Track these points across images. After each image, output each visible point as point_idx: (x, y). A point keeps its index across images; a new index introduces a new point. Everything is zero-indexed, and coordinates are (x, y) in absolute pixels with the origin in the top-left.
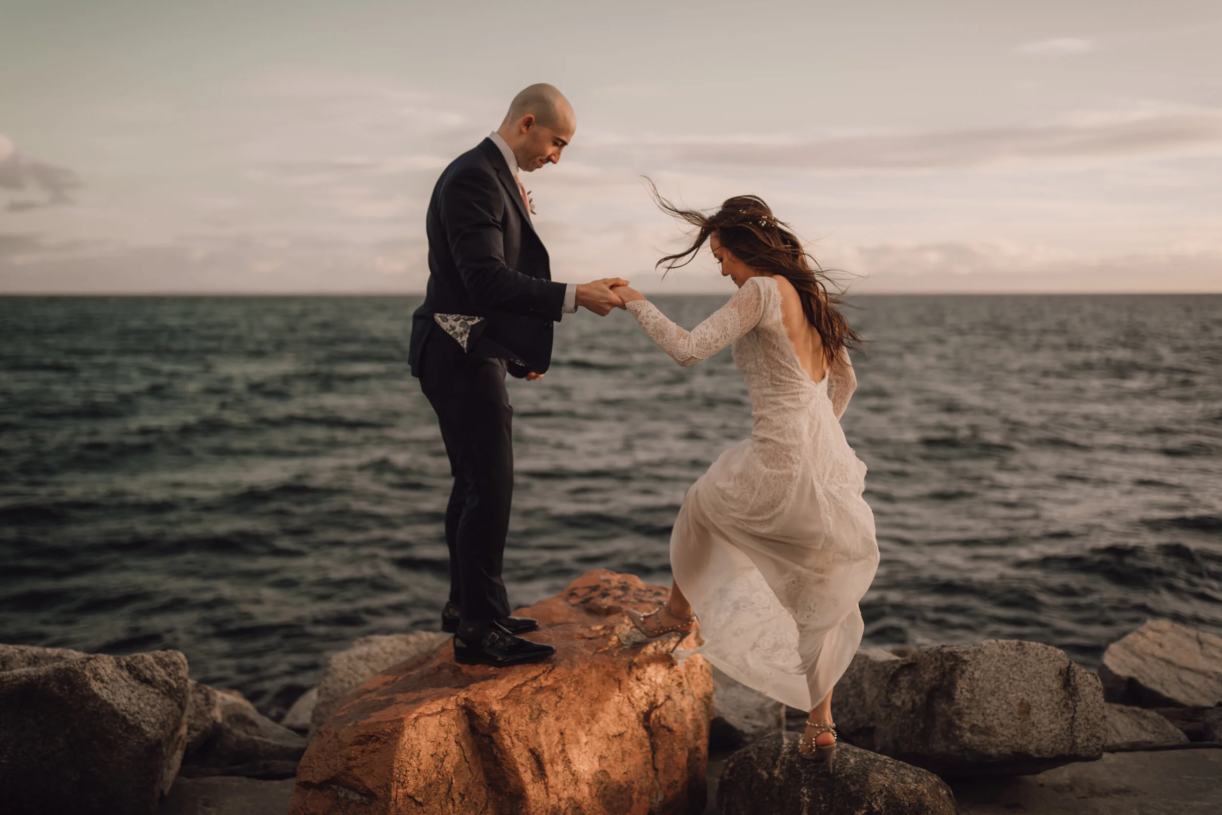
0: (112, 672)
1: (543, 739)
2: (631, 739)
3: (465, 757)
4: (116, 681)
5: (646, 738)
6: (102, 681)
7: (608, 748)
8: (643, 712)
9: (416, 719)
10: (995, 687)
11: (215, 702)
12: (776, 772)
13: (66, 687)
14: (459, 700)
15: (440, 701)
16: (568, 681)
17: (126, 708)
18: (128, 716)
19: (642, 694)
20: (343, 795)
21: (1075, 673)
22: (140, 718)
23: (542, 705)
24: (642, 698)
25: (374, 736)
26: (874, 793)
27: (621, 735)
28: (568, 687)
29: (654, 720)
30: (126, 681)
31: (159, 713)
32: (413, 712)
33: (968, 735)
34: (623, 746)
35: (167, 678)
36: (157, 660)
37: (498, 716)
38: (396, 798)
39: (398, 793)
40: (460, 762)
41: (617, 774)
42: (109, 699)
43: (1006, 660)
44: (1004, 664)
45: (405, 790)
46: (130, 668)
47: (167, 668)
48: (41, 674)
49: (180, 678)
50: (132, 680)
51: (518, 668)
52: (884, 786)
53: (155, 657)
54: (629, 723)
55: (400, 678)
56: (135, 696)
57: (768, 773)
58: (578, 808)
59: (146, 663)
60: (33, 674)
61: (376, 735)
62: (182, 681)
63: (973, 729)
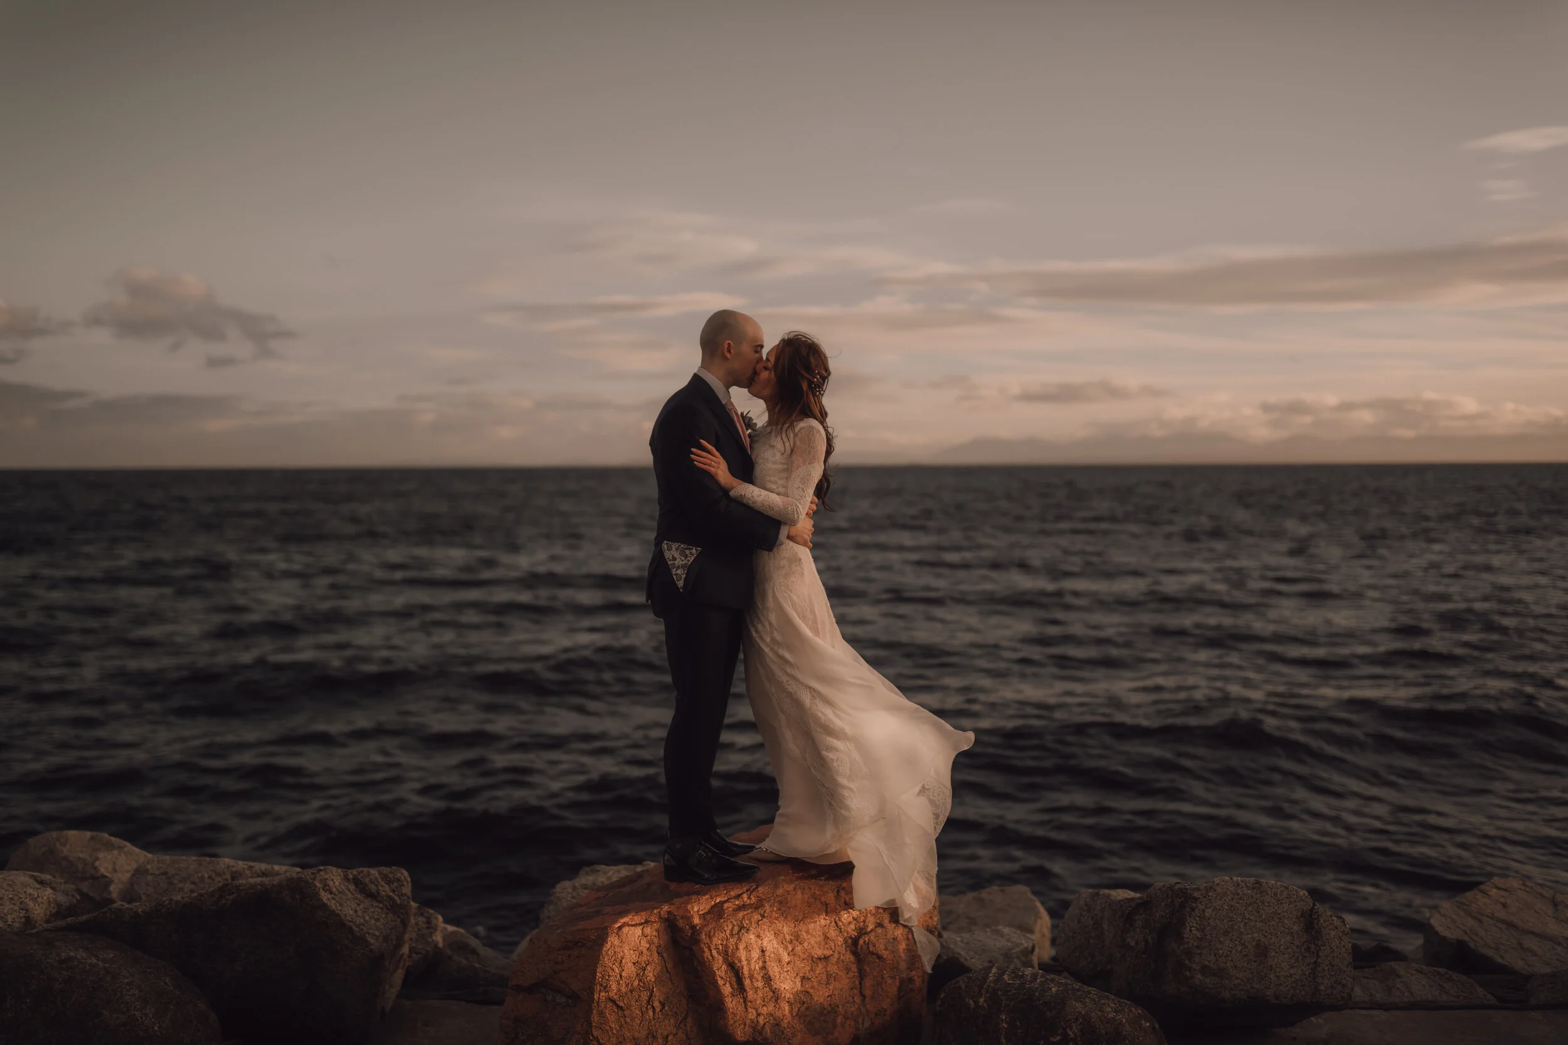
0: (340, 884)
1: (742, 954)
2: (837, 963)
3: (666, 968)
4: (342, 893)
5: (853, 964)
6: (331, 893)
7: (812, 970)
8: (851, 937)
9: (620, 928)
10: (1228, 927)
11: (436, 925)
12: (982, 1000)
13: (297, 896)
14: (662, 912)
15: (643, 914)
16: (770, 900)
17: (352, 919)
18: (354, 927)
19: (850, 919)
20: (551, 997)
21: (1318, 916)
22: (364, 928)
23: (743, 922)
24: (850, 923)
25: (579, 942)
26: (1070, 1020)
27: (826, 958)
28: (771, 906)
29: (862, 946)
30: (353, 894)
31: (382, 927)
32: (616, 922)
33: (1199, 976)
34: (828, 969)
35: (391, 894)
36: (382, 876)
37: (699, 930)
38: (599, 1001)
39: (600, 996)
40: (661, 972)
41: (821, 996)
42: (337, 910)
43: (1240, 899)
44: (1239, 903)
45: (607, 994)
46: (356, 881)
47: (391, 884)
48: (275, 883)
49: (403, 895)
50: (358, 894)
51: (721, 886)
52: (1080, 1013)
53: (380, 874)
54: (835, 947)
55: (611, 894)
56: (361, 909)
57: (974, 1001)
58: (777, 1025)
59: (372, 877)
60: (268, 883)
61: (581, 941)
62: (405, 898)
63: (1204, 969)
